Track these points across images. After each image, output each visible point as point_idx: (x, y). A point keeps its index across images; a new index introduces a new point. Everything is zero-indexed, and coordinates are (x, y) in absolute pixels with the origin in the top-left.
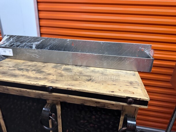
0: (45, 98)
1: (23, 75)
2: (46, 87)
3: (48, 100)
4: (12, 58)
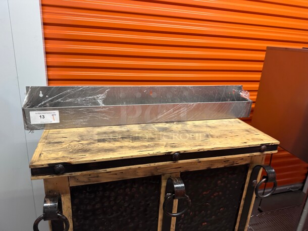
0: (160, 172)
1: (121, 147)
2: (172, 153)
3: (164, 174)
4: (57, 127)
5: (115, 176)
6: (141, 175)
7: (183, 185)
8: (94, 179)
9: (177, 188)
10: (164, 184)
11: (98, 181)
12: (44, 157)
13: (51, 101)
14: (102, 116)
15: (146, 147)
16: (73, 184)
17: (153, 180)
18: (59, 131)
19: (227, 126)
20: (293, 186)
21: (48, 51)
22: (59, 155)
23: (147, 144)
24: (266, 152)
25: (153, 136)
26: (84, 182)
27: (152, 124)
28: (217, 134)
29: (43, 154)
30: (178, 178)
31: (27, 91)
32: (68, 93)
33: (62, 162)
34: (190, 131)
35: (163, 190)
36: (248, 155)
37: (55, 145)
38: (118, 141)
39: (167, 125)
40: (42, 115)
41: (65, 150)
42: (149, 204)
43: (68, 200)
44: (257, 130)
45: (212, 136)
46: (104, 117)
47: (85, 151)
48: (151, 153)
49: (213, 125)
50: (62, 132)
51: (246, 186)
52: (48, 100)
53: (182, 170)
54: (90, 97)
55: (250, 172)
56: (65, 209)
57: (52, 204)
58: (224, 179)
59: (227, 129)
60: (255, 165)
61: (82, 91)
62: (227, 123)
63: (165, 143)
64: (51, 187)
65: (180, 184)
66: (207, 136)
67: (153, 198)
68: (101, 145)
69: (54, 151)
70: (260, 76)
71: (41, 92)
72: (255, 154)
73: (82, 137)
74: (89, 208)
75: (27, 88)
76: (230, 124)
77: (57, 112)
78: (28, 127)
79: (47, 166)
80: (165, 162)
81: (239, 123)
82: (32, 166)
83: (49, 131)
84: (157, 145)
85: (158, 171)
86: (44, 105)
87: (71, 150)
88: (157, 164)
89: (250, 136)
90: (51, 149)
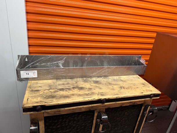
1: (73, 95)
3: (96, 110)
4: (36, 79)
5: (69, 111)
6: (83, 110)
7: (107, 117)
8: (57, 113)
9: (103, 118)
10: (96, 115)
11: (59, 114)
12: (30, 102)
13: (33, 64)
14: (62, 74)
15: (87, 95)
16: (46, 115)
17: (90, 113)
18: (37, 82)
19: (132, 80)
20: (164, 107)
21: (29, 29)
22: (39, 100)
23: (87, 92)
24: (153, 98)
25: (91, 87)
26: (52, 114)
27: (90, 78)
28: (127, 86)
29: (29, 99)
30: (104, 112)
31: (19, 58)
32: (42, 60)
33: (40, 105)
34: (111, 84)
35: (95, 118)
36: (143, 99)
37: (36, 92)
38: (71, 90)
39: (98, 79)
40: (27, 73)
41: (41, 96)
42: (87, 125)
43: (42, 123)
44: (149, 84)
45: (124, 88)
46: (63, 74)
47: (53, 97)
48: (90, 99)
49: (124, 80)
50: (39, 83)
51: (141, 114)
52: (31, 64)
53: (106, 107)
54: (55, 62)
55: (143, 108)
56: (41, 128)
57: (34, 128)
58: (128, 111)
59: (132, 83)
60: (146, 104)
61: (50, 58)
62: (132, 78)
63: (97, 93)
64: (33, 117)
65: (105, 116)
66: (121, 87)
67: (89, 122)
68: (62, 93)
69: (35, 97)
70: (152, 46)
71: (26, 58)
72: (147, 99)
73: (50, 87)
74: (54, 127)
75: (19, 56)
76: (134, 79)
77: (36, 72)
78: (19, 80)
79: (32, 107)
80: (98, 104)
81: (139, 78)
82: (24, 107)
83: (31, 82)
84: (93, 94)
85: (93, 108)
86: (29, 67)
87: (45, 96)
88: (93, 105)
89: (145, 88)
90: (34, 95)
